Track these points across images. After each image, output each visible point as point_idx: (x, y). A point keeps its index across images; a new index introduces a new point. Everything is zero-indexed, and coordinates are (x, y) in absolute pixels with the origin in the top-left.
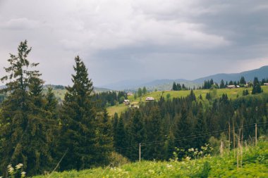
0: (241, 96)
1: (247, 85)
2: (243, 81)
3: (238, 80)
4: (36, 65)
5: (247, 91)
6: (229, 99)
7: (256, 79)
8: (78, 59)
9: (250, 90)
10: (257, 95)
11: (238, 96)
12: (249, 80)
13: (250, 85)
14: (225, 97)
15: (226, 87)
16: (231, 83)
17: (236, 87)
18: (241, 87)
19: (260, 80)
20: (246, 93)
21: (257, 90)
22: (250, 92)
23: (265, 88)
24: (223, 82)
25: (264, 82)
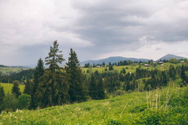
0: (104, 71)
1: (106, 66)
2: (104, 64)
3: (101, 63)
4: (61, 52)
6: (99, 73)
7: (110, 63)
8: (71, 50)
9: (108, 68)
10: (112, 71)
12: (107, 63)
14: (97, 72)
15: (96, 67)
16: (98, 65)
17: (101, 67)
18: (103, 67)
19: (112, 64)
20: (106, 70)
21: (111, 69)
22: (108, 69)
23: (115, 68)
24: (94, 64)
25: (114, 64)
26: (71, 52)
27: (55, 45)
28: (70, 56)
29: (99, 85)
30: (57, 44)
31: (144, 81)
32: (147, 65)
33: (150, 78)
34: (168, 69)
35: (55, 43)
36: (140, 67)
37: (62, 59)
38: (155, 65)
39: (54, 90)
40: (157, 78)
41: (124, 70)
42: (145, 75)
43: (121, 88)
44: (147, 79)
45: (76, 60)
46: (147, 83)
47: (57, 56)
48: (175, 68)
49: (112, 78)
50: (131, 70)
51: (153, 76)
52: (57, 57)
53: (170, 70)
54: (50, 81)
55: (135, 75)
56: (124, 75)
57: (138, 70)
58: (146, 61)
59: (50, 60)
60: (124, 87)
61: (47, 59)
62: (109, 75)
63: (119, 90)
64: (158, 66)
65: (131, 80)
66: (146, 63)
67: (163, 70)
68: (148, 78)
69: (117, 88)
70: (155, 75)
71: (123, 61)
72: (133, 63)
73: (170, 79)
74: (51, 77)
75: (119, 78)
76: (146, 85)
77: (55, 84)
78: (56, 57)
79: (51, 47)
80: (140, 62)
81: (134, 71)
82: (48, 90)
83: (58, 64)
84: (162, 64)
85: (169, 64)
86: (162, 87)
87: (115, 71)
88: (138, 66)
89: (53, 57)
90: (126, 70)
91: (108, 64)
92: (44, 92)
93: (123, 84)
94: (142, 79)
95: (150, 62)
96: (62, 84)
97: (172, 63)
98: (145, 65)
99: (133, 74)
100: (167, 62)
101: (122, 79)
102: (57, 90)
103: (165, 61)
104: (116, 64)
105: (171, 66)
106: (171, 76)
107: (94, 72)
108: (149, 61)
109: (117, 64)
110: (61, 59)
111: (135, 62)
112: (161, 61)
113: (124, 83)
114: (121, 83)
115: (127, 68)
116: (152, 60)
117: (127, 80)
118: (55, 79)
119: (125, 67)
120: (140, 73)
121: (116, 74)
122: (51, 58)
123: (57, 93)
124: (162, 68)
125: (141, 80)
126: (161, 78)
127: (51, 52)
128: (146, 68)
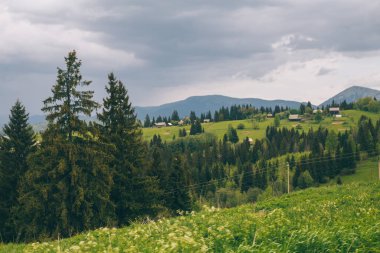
0: (177, 137)
1: (182, 122)
2: (175, 117)
3: (169, 115)
4: (88, 83)
5: (184, 130)
6: (163, 142)
7: (193, 114)
8: (111, 77)
9: (188, 129)
10: (199, 136)
11: (174, 138)
12: (184, 115)
13: (186, 123)
14: (157, 140)
15: (153, 125)
16: (159, 120)
17: (168, 125)
18: (174, 125)
19: (198, 116)
20: (183, 133)
21: (197, 129)
22: (188, 132)
23: (207, 126)
24: (148, 118)
25: (203, 118)
26: (112, 84)
27: (70, 64)
28: (109, 96)
29: (173, 175)
30: (77, 61)
31: (292, 163)
32: (295, 117)
33: (308, 153)
34: (354, 126)
35: (72, 57)
36: (277, 124)
37: (90, 104)
38: (318, 118)
39: (71, 189)
40: (326, 152)
41: (234, 132)
42: (292, 145)
43: (229, 183)
44: (298, 156)
45: (126, 107)
46: (299, 168)
47: (77, 95)
48: (374, 124)
49: (200, 156)
50: (252, 133)
51: (316, 149)
52: (77, 99)
53: (361, 129)
54: (62, 165)
55: (265, 145)
56: (233, 146)
57: (272, 133)
58: (292, 107)
59: (57, 107)
60: (236, 181)
61: (49, 105)
62: (192, 147)
63: (222, 190)
64: (327, 119)
65: (254, 161)
66: (293, 112)
67: (342, 130)
68: (303, 154)
69: (215, 182)
70: (321, 145)
71: (228, 106)
72: (256, 112)
73: (363, 154)
74: (62, 153)
75: (219, 156)
76: (298, 174)
77: (74, 172)
78: (73, 99)
79: (60, 71)
80: (277, 110)
81: (261, 135)
82: (55, 190)
83: (81, 116)
84: (337, 113)
85: (357, 114)
86: (342, 179)
87: (209, 135)
88: (270, 122)
89: (65, 99)
90: (239, 132)
91: (188, 118)
92: (46, 196)
93: (232, 170)
94: (284, 157)
95: (305, 109)
96: (94, 171)
97: (366, 110)
98: (292, 117)
99: (258, 144)
100: (351, 107)
101: (229, 159)
102: (81, 189)
103: (345, 106)
104: (209, 117)
105: (363, 118)
106: (365, 147)
107: (149, 140)
108: (303, 107)
109: (213, 117)
110: (87, 103)
111: (262, 110)
112: (334, 106)
113: (235, 169)
114: (226, 168)
115: (241, 127)
116: (309, 104)
117: (244, 160)
118: (74, 159)
119: (235, 124)
120: (279, 140)
121: (212, 143)
122: (60, 102)
123: (82, 198)
124: (337, 125)
125: (282, 159)
126: (338, 153)
127: (61, 83)
128: (294, 125)
